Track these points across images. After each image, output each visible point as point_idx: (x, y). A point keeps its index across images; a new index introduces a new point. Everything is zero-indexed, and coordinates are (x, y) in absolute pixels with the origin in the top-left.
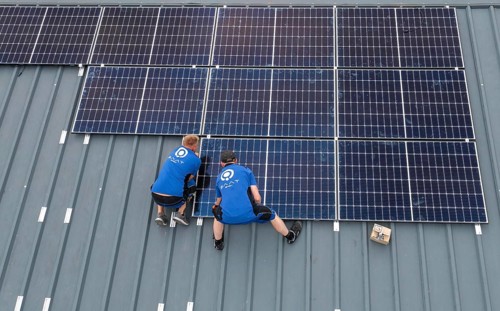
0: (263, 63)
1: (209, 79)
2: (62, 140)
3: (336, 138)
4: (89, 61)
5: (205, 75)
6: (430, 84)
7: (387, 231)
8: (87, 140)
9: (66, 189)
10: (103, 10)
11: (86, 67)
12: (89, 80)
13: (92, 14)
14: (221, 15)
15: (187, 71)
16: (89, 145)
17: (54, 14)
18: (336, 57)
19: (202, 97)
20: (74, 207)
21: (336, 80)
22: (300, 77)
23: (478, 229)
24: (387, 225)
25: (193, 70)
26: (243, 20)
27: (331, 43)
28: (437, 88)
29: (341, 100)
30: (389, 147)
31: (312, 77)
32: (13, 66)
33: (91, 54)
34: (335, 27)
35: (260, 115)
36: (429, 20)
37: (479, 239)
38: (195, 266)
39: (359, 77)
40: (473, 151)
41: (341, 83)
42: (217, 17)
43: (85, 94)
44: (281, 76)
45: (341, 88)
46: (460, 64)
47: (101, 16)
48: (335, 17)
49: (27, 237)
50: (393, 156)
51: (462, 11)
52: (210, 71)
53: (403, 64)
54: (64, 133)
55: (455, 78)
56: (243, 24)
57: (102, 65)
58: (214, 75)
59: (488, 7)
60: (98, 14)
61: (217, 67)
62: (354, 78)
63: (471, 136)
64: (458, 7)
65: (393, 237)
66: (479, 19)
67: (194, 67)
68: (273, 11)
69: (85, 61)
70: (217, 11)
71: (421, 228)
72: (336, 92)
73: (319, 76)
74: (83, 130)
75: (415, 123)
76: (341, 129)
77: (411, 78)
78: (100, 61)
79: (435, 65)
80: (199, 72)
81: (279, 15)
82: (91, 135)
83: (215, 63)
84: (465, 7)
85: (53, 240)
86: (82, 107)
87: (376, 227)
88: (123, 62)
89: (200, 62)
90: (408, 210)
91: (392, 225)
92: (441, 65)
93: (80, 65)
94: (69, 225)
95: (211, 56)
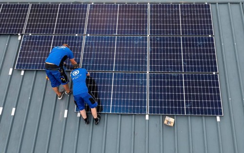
0: (112, 33)
1: (84, 41)
2: (10, 73)
3: (148, 72)
4: (24, 32)
5: (82, 40)
6: (196, 44)
7: (172, 120)
8: (23, 72)
9: (13, 98)
10: (30, 5)
11: (22, 35)
12: (23, 42)
13: (25, 7)
14: (91, 8)
15: (73, 37)
16: (24, 76)
17: (6, 7)
18: (149, 29)
19: (80, 51)
20: (16, 107)
21: (148, 42)
22: (130, 40)
23: (218, 118)
24: (172, 117)
25: (76, 37)
26: (102, 10)
27: (146, 22)
28: (200, 46)
29: (151, 52)
30: (174, 77)
31: (137, 40)
33: (25, 28)
34: (149, 14)
35: (109, 60)
36: (197, 11)
37: (219, 124)
38: (76, 137)
39: (160, 40)
40: (217, 79)
41: (151, 43)
42: (88, 9)
43: (22, 50)
44: (121, 40)
45: (151, 46)
46: (212, 34)
47: (30, 9)
48: (149, 9)
50: (177, 81)
51: (214, 5)
52: (84, 37)
53: (183, 33)
54: (11, 70)
55: (209, 41)
56: (102, 12)
57: (30, 34)
58: (87, 40)
59: (227, 3)
60: (28, 7)
61: (88, 35)
62: (158, 41)
63: (216, 71)
64: (211, 3)
65: (176, 122)
66: (222, 9)
67: (77, 35)
68: (117, 6)
69: (21, 32)
70: (89, 5)
71: (189, 118)
72: (148, 48)
73: (140, 40)
74: (20, 68)
75: (188, 64)
76: (151, 67)
77: (186, 41)
78: (29, 32)
79: (199, 34)
80: (79, 38)
81: (120, 8)
82: (25, 71)
83: (87, 33)
84: (215, 3)
85: (6, 124)
86: (20, 56)
87: (167, 118)
88: (41, 32)
89: (80, 33)
90: (183, 109)
91: (175, 117)
92: (202, 34)
93: (19, 34)
94: (14, 116)
95: (86, 29)
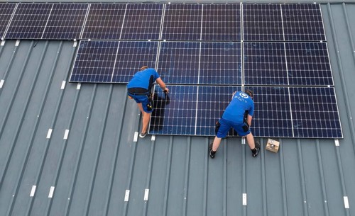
0: (195, 38)
1: (159, 48)
2: (63, 87)
3: (243, 85)
4: (81, 37)
5: (156, 46)
6: (304, 51)
7: (277, 143)
8: (79, 87)
9: (65, 117)
10: (90, 5)
11: (78, 41)
12: (80, 49)
13: (82, 8)
14: (167, 8)
15: (145, 43)
16: (80, 90)
17: (58, 8)
18: (242, 34)
19: (154, 60)
20: (70, 129)
21: (242, 49)
22: (219, 47)
23: (337, 143)
24: (277, 139)
25: (149, 43)
26: (182, 11)
27: (239, 25)
28: (309, 54)
29: (246, 61)
30: (277, 91)
31: (227, 46)
32: (31, 40)
33: (82, 33)
34: (242, 16)
35: (192, 71)
36: (303, 12)
37: (338, 149)
38: (150, 166)
39: (258, 47)
40: (333, 93)
41: (245, 51)
42: (164, 10)
43: (78, 58)
44: (207, 47)
45: (246, 54)
46: (323, 39)
47: (88, 9)
48: (241, 10)
49: (39, 148)
50: (280, 96)
51: (324, 6)
52: (160, 44)
53: (286, 39)
54: (64, 83)
55: (320, 48)
56: (181, 14)
57: (89, 40)
58: (162, 46)
59: (341, 3)
60: (86, 7)
61: (165, 41)
62: (254, 47)
63: (331, 83)
64: (321, 4)
65: (281, 147)
66: (336, 11)
67: (149, 40)
68: (201, 6)
69: (78, 37)
70: (164, 6)
71: (299, 142)
72: (242, 56)
73: (231, 46)
74: (76, 80)
75: (294, 76)
76: (246, 79)
77: (291, 47)
78: (88, 37)
79: (307, 39)
80: (152, 43)
81: (205, 8)
82: (82, 84)
83: (163, 38)
84: (326, 4)
85: (56, 150)
86: (76, 66)
87: (270, 141)
88: (103, 37)
89: (153, 38)
90: (290, 130)
91: (280, 140)
92: (311, 39)
93: (75, 40)
94: (67, 140)
95: (161, 34)
